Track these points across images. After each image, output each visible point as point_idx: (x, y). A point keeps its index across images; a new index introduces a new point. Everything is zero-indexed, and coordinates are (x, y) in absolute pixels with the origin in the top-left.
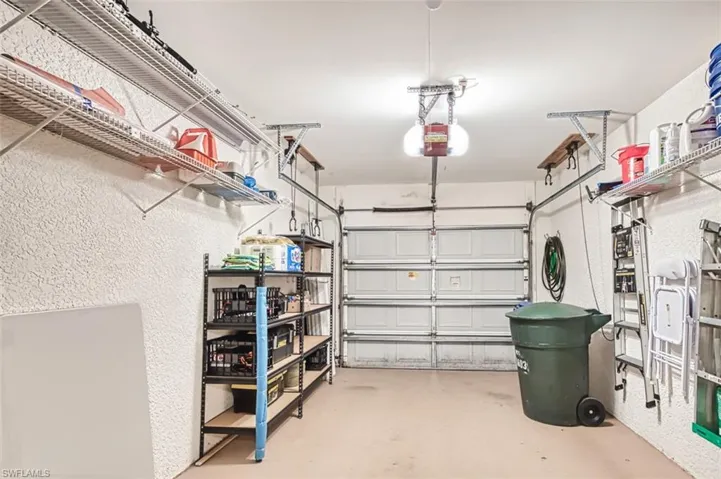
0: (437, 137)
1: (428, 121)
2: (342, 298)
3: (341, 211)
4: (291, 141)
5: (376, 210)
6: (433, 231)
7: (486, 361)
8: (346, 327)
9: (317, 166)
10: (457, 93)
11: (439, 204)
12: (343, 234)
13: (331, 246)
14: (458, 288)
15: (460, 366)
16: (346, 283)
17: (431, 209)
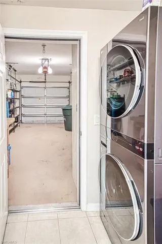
0: (45, 70)
1: (44, 66)
2: (22, 105)
3: (21, 82)
4: (10, 66)
5: (30, 82)
6: (45, 88)
7: (59, 121)
8: (22, 113)
9: (15, 71)
10: (50, 61)
11: (47, 81)
12: (21, 88)
13: (19, 91)
14: (52, 102)
15: (52, 122)
16: (22, 101)
17: (45, 82)
